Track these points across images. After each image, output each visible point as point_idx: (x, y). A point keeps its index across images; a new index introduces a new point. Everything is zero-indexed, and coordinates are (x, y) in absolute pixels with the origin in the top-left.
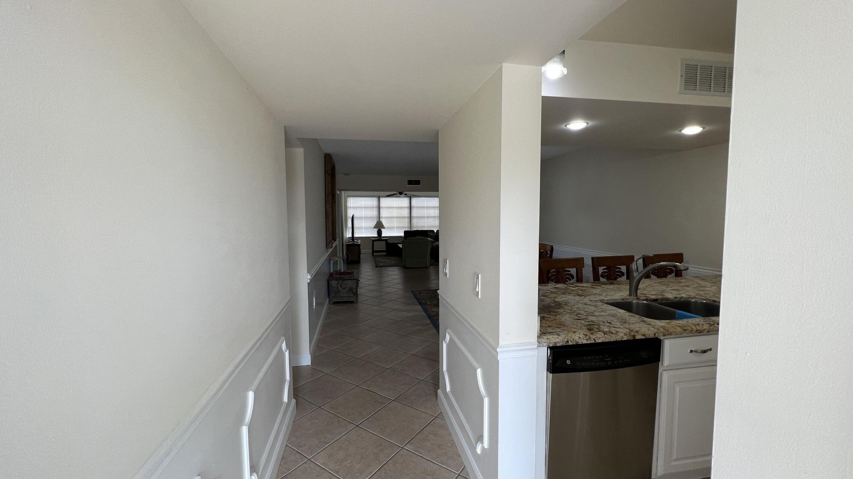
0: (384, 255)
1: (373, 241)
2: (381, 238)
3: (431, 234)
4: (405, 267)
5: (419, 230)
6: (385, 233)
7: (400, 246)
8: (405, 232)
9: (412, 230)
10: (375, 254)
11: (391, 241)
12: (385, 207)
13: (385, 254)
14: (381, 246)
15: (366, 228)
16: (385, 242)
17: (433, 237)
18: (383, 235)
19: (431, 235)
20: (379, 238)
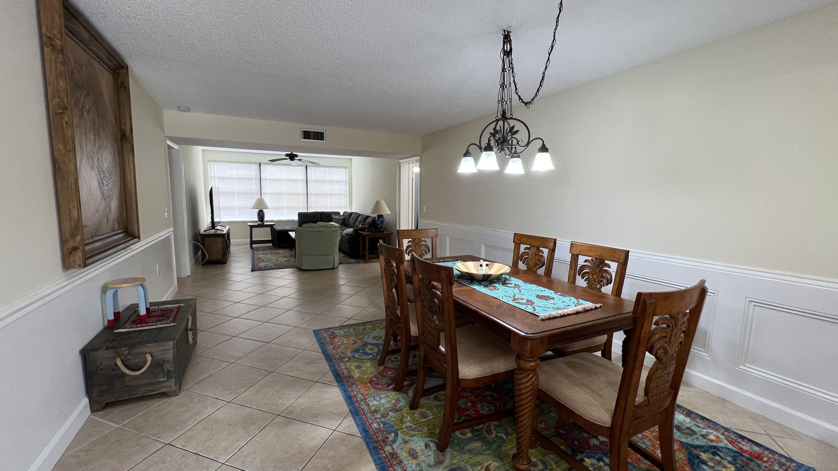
0: (269, 247)
1: (252, 227)
2: (263, 223)
3: (337, 217)
4: (300, 270)
5: (320, 211)
6: (269, 217)
7: (293, 234)
8: (301, 215)
9: (309, 212)
10: (254, 246)
11: (278, 228)
12: (269, 180)
13: (271, 244)
14: (264, 234)
15: (240, 208)
16: (270, 228)
17: (340, 221)
18: (265, 219)
19: (336, 219)
20: (259, 223)
